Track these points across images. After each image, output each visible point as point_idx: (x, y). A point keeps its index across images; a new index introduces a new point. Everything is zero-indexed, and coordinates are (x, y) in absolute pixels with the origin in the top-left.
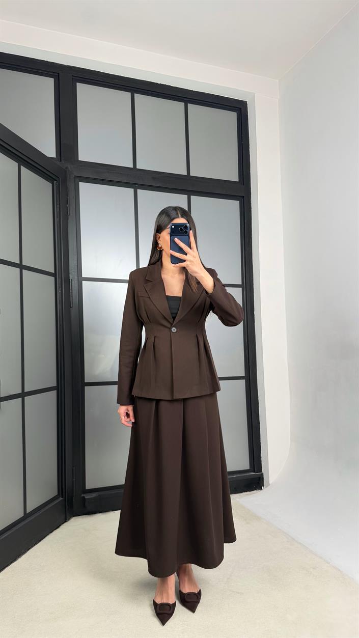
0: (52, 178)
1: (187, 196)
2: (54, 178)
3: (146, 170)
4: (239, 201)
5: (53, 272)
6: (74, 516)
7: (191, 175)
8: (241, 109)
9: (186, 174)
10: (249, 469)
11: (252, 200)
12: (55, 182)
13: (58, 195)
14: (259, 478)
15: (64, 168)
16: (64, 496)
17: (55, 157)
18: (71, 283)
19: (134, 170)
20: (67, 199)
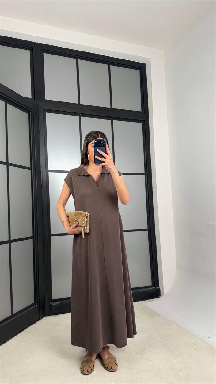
0: (29, 111)
1: (110, 121)
4: (142, 124)
5: (30, 167)
6: (46, 316)
7: (113, 107)
8: (142, 68)
9: (110, 107)
10: (152, 285)
11: (150, 122)
13: (32, 121)
14: (158, 291)
15: (37, 104)
16: (38, 304)
17: (31, 97)
18: (41, 174)
19: (79, 105)
20: (39, 123)
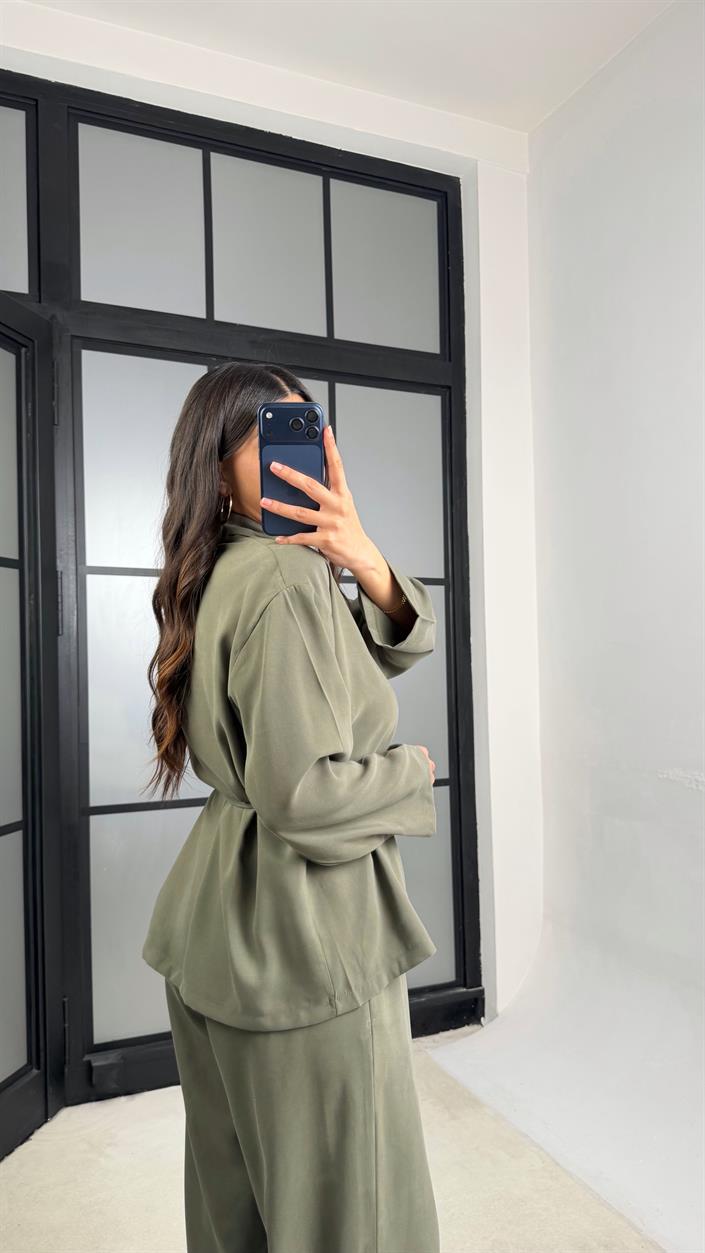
0: (17, 342)
1: (324, 385)
2: (23, 342)
3: (235, 325)
4: (438, 399)
5: (15, 556)
6: (67, 1106)
7: (338, 335)
8: (446, 193)
9: (323, 333)
10: (456, 981)
11: (467, 394)
12: (23, 350)
13: (30, 380)
14: (476, 1000)
16: (42, 1066)
17: (25, 290)
18: (59, 580)
19: (208, 325)
20: (53, 388)
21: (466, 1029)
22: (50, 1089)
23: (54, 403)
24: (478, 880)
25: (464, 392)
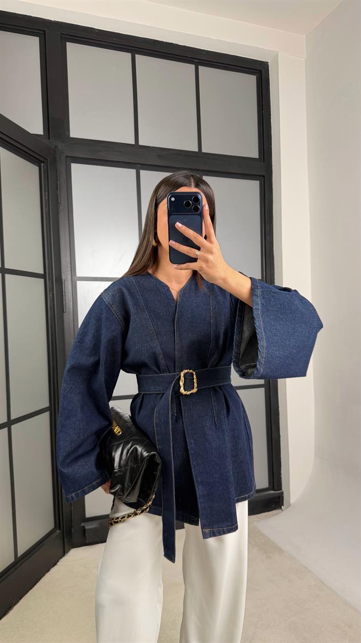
0: (39, 160)
2: (42, 160)
4: (258, 182)
5: (42, 272)
6: (74, 548)
7: (204, 150)
8: (261, 71)
9: (197, 151)
10: (269, 487)
11: (273, 179)
12: (42, 164)
13: (46, 180)
14: (279, 497)
15: (53, 147)
16: (62, 528)
17: (42, 133)
18: (63, 284)
19: (136, 148)
20: (57, 184)
21: (274, 512)
22: (66, 540)
23: (58, 192)
24: (279, 436)
25: (272, 178)
